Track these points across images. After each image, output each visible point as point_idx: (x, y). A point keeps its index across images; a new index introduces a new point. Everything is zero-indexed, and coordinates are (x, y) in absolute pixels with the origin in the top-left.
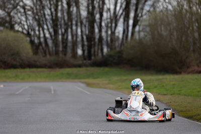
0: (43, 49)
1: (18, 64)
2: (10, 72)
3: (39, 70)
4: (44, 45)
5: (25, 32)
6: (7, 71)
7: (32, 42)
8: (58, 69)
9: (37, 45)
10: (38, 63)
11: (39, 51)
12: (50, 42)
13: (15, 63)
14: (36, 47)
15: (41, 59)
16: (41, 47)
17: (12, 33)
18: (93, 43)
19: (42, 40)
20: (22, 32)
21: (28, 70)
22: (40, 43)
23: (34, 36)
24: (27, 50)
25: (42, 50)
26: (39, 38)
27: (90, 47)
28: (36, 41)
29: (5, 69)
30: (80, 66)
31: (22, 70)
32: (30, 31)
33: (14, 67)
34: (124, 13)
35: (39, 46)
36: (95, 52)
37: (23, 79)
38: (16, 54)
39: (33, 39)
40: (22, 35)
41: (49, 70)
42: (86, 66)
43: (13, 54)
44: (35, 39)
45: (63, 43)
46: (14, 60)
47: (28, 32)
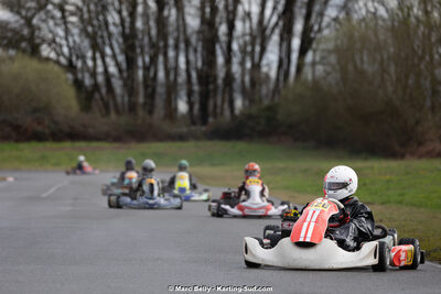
0: (102, 99)
1: (47, 131)
2: (29, 149)
3: (94, 144)
4: (104, 90)
5: (63, 61)
6: (23, 146)
7: (78, 84)
8: (133, 145)
9: (90, 89)
10: (91, 131)
11: (94, 104)
12: (117, 84)
13: (39, 128)
14: (87, 95)
15: (97, 120)
16: (97, 95)
17: (34, 64)
18: (211, 87)
19: (100, 79)
20: (58, 62)
21: (67, 144)
22: (96, 86)
23: (82, 70)
24: (66, 101)
25: (100, 102)
26: (94, 74)
27: (205, 96)
28: (88, 81)
29: (17, 141)
30: (181, 138)
31: (55, 145)
32: (74, 59)
33: (38, 137)
34: (281, 23)
35: (93, 92)
36: (215, 106)
37: (57, 164)
38: (42, 109)
39: (80, 76)
40: (56, 68)
41: (116, 145)
42: (197, 138)
43: (35, 110)
44: (83, 77)
45: (146, 86)
46: (39, 123)
47: (70, 61)
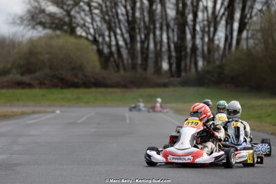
0: (115, 61)
1: (80, 82)
2: (68, 93)
3: (110, 90)
4: (116, 56)
5: (90, 37)
6: (65, 91)
7: (100, 52)
8: (135, 90)
9: (107, 55)
10: (108, 81)
11: (110, 64)
12: (124, 52)
13: (76, 80)
14: (105, 59)
15: (113, 75)
16: (112, 59)
17: (72, 40)
18: (183, 53)
19: (114, 49)
20: (87, 39)
21: (93, 90)
22: (111, 53)
23: (102, 44)
24: (92, 62)
25: (114, 64)
26: (110, 46)
27: (179, 59)
28: (106, 50)
29: (62, 88)
30: (165, 85)
31: (85, 90)
32: (97, 36)
33: (75, 85)
34: (226, 13)
35: (109, 57)
36: (186, 65)
37: (87, 102)
38: (77, 68)
39: (101, 47)
40: (86, 42)
41: (124, 90)
42: (173, 85)
43: (73, 69)
44: (103, 47)
45: (142, 53)
46: (76, 77)
47: (95, 38)
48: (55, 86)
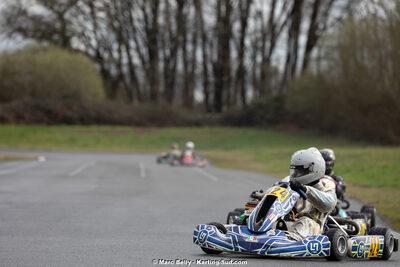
0: (126, 88)
1: (76, 116)
2: (59, 132)
3: (119, 129)
4: (128, 80)
5: (92, 52)
6: (54, 129)
7: (105, 73)
8: (154, 130)
9: (115, 79)
10: (116, 116)
11: (119, 92)
12: (140, 75)
13: (69, 113)
14: (113, 84)
15: (122, 107)
16: (121, 85)
17: (65, 55)
18: (225, 78)
19: (125, 69)
20: (86, 54)
21: (94, 128)
22: (121, 76)
23: (109, 61)
24: (93, 88)
25: (124, 91)
26: (119, 65)
27: (219, 87)
28: (114, 71)
29: (49, 124)
30: (197, 124)
31: (83, 129)
32: (101, 51)
33: (68, 121)
35: (118, 82)
36: (229, 96)
37: (84, 146)
38: (71, 96)
39: (106, 66)
40: (85, 59)
41: (139, 129)
42: (210, 124)
43: (65, 97)
44: (110, 67)
45: (166, 76)
46: (69, 108)
47: (98, 52)
48: (38, 122)
